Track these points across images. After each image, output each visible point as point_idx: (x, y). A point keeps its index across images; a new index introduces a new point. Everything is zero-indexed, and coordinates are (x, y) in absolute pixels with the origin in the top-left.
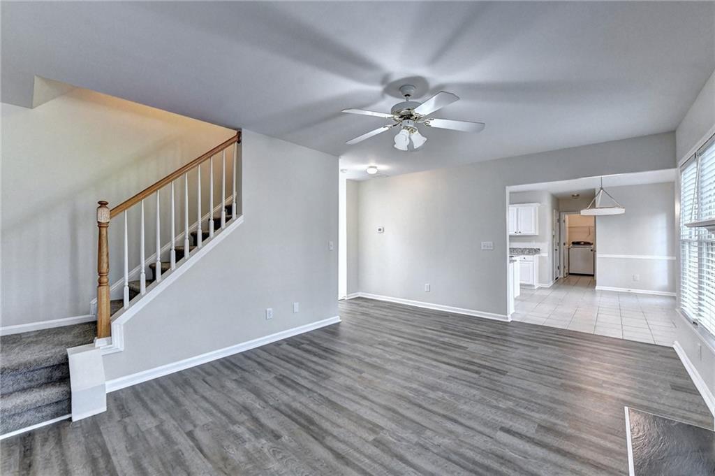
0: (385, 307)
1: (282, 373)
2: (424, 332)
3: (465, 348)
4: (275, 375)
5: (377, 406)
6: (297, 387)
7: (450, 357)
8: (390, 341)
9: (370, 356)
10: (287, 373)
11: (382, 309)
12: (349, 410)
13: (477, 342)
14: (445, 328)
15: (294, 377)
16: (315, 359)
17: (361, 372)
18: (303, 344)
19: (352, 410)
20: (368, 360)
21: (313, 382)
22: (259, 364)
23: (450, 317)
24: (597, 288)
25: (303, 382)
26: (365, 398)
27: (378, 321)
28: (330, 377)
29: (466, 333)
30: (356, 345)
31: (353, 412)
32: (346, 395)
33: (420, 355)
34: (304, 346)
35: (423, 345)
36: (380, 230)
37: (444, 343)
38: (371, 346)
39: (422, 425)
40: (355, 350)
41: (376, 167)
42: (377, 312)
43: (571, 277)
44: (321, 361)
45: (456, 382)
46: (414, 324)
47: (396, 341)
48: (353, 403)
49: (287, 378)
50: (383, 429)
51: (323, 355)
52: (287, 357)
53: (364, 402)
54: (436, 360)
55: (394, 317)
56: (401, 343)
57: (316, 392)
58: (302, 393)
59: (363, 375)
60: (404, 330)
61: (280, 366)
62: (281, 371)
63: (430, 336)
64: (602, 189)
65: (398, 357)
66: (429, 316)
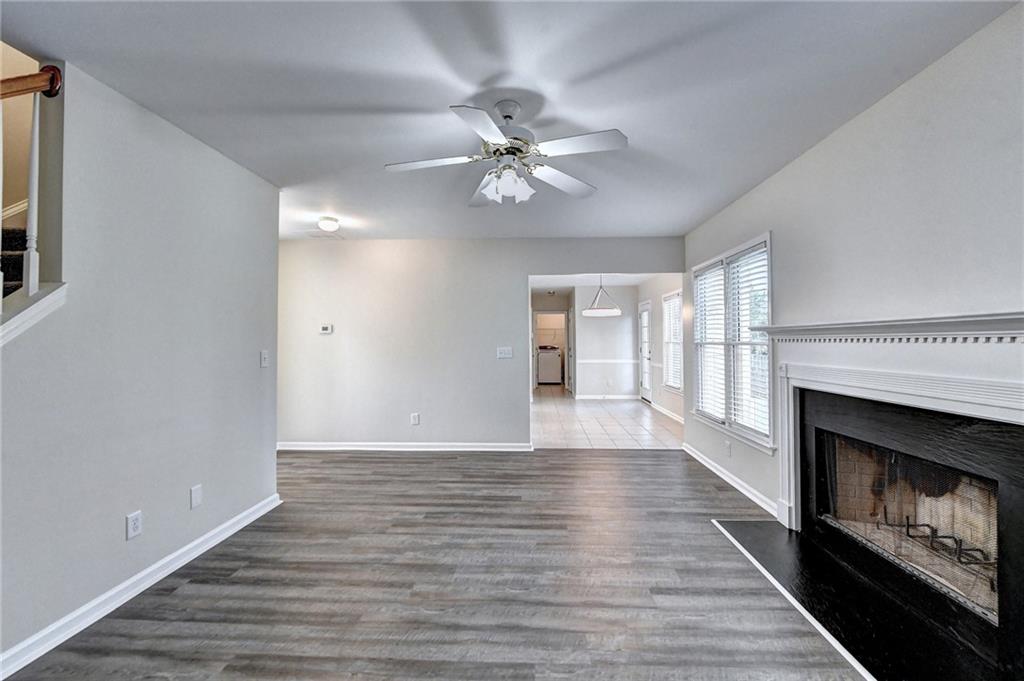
0: (345, 462)
1: (238, 652)
2: (445, 489)
3: (518, 498)
4: (224, 665)
5: (488, 633)
6: (306, 666)
7: (514, 516)
8: (407, 517)
9: (398, 551)
10: (251, 647)
11: (343, 465)
12: (450, 663)
13: (523, 486)
14: (468, 476)
15: (276, 648)
16: (292, 593)
17: (410, 585)
18: (235, 570)
19: (455, 660)
20: (399, 559)
21: (333, 641)
22: (151, 654)
23: (460, 458)
24: (577, 397)
25: (309, 650)
26: (457, 627)
27: (356, 488)
28: (359, 616)
29: (499, 477)
30: (352, 539)
31: (460, 662)
32: (421, 636)
33: (472, 526)
34: (240, 574)
35: (462, 509)
36: (325, 329)
37: (486, 498)
38: (384, 533)
39: (573, 632)
40: (357, 549)
41: (336, 220)
42: (339, 471)
43: (542, 387)
44: (311, 593)
45: (555, 550)
46: (420, 478)
47: (421, 513)
48: (446, 647)
49: (260, 657)
50: (532, 666)
51: (304, 580)
52: (217, 610)
53: (462, 636)
54: (500, 526)
55: (375, 474)
56: (428, 515)
57: (357, 659)
58: (326, 673)
59: (416, 588)
60: (413, 492)
61: (216, 637)
62: (234, 648)
63: (458, 492)
64: (601, 287)
65: (446, 539)
66: (431, 463)
